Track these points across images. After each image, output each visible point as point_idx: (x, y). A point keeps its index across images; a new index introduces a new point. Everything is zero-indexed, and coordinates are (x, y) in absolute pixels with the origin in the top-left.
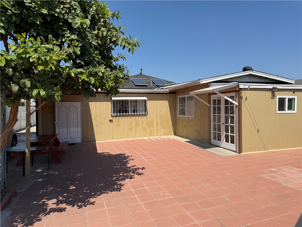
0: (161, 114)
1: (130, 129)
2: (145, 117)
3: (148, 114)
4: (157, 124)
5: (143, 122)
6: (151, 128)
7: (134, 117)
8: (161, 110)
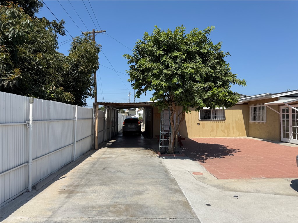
0: (236, 120)
1: (212, 131)
2: (224, 122)
3: (225, 120)
4: (233, 128)
5: (222, 126)
6: (228, 130)
7: (215, 122)
8: (236, 117)
